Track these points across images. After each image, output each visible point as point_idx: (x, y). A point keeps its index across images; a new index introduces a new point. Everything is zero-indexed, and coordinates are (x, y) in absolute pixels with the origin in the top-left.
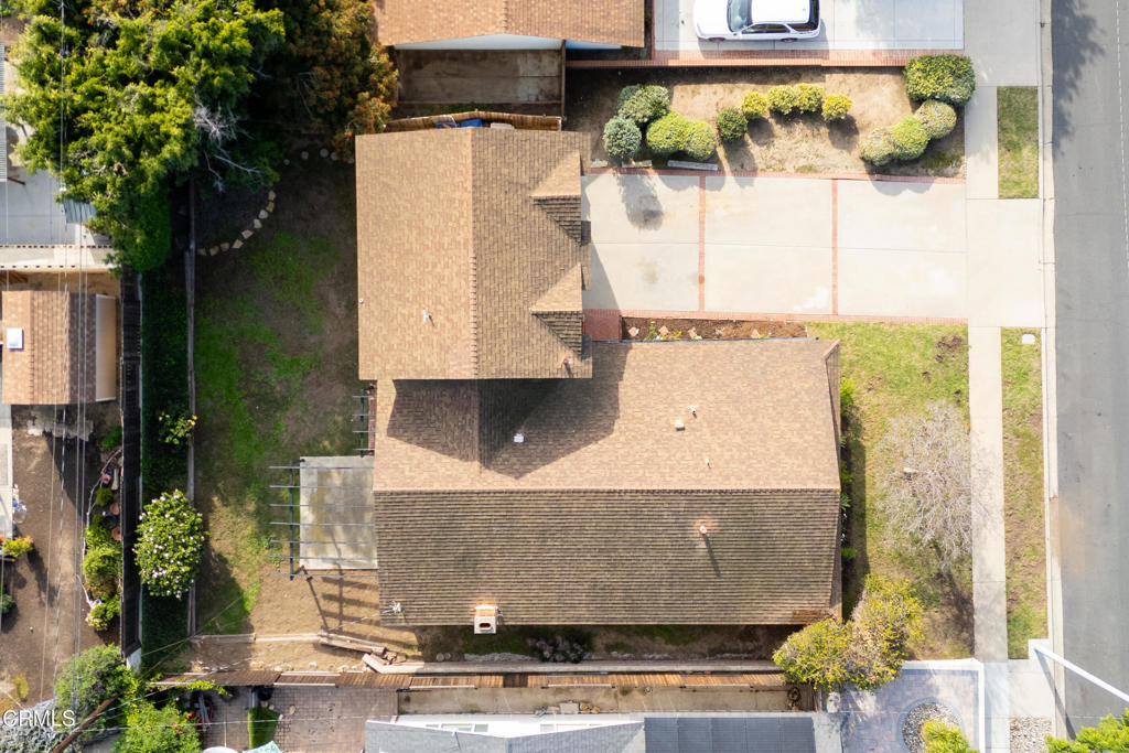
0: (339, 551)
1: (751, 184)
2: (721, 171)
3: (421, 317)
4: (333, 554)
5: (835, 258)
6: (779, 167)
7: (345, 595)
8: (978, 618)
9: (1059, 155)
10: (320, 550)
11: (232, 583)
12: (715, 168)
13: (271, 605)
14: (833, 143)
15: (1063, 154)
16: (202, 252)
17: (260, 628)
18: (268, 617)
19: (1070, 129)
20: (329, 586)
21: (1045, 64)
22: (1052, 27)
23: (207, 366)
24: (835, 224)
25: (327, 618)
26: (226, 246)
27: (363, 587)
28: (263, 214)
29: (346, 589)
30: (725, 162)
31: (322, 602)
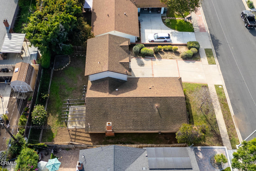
0: (76, 124)
1: (161, 60)
2: (155, 58)
3: (98, 63)
4: (75, 125)
5: (179, 72)
6: (166, 58)
7: (77, 134)
8: (223, 140)
9: (218, 59)
10: (72, 124)
11: (51, 132)
12: (154, 58)
13: (59, 136)
14: (176, 55)
15: (219, 58)
16: (55, 70)
17: (56, 141)
18: (58, 139)
19: (219, 55)
20: (73, 132)
21: (212, 46)
22: (212, 41)
23: (53, 89)
24: (178, 67)
25: (72, 139)
26: (60, 69)
27: (81, 132)
28: (68, 64)
29: (77, 133)
30: (156, 57)
31: (71, 136)
